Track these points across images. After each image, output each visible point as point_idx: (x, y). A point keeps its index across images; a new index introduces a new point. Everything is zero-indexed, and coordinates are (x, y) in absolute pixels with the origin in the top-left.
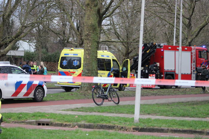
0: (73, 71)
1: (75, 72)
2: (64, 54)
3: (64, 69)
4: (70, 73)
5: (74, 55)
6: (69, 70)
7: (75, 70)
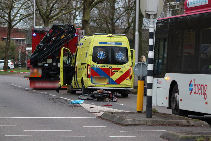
0: (116, 67)
1: (120, 69)
2: (99, 42)
3: (101, 65)
4: (112, 70)
5: (116, 43)
6: (109, 65)
7: (120, 66)
